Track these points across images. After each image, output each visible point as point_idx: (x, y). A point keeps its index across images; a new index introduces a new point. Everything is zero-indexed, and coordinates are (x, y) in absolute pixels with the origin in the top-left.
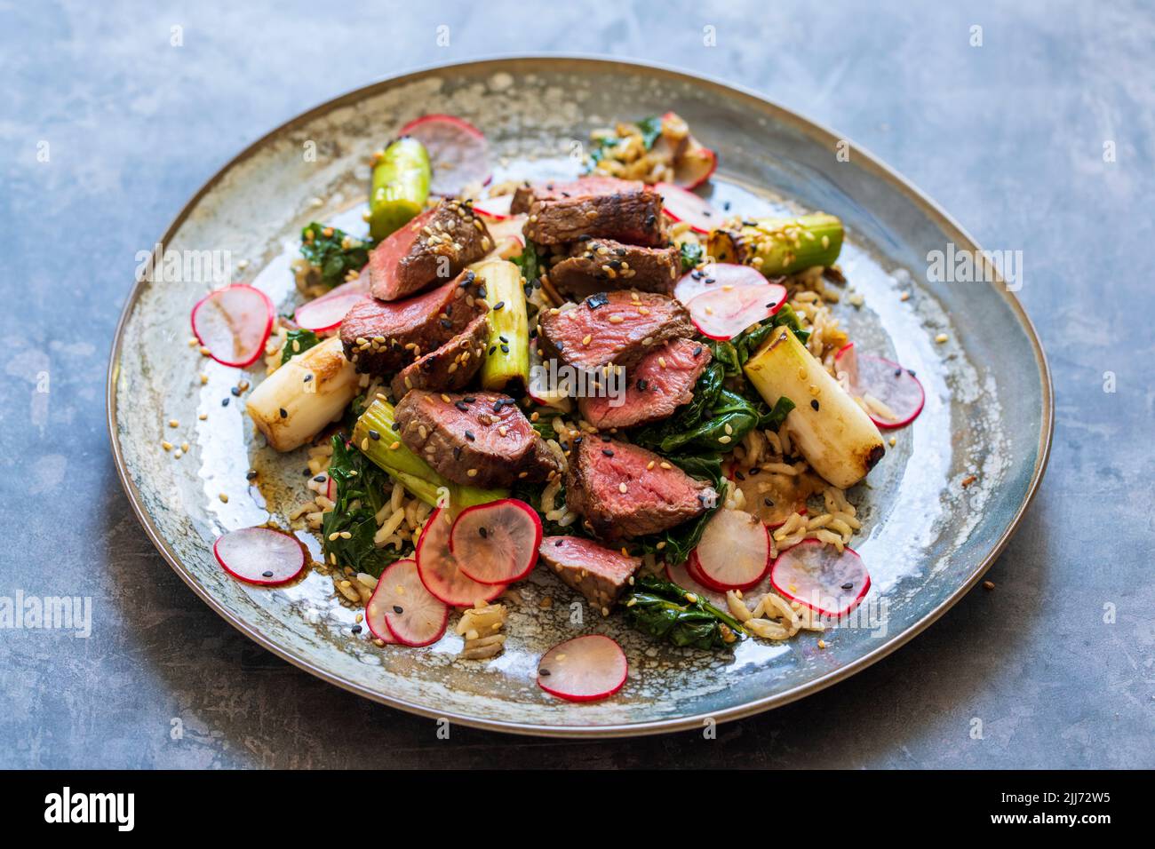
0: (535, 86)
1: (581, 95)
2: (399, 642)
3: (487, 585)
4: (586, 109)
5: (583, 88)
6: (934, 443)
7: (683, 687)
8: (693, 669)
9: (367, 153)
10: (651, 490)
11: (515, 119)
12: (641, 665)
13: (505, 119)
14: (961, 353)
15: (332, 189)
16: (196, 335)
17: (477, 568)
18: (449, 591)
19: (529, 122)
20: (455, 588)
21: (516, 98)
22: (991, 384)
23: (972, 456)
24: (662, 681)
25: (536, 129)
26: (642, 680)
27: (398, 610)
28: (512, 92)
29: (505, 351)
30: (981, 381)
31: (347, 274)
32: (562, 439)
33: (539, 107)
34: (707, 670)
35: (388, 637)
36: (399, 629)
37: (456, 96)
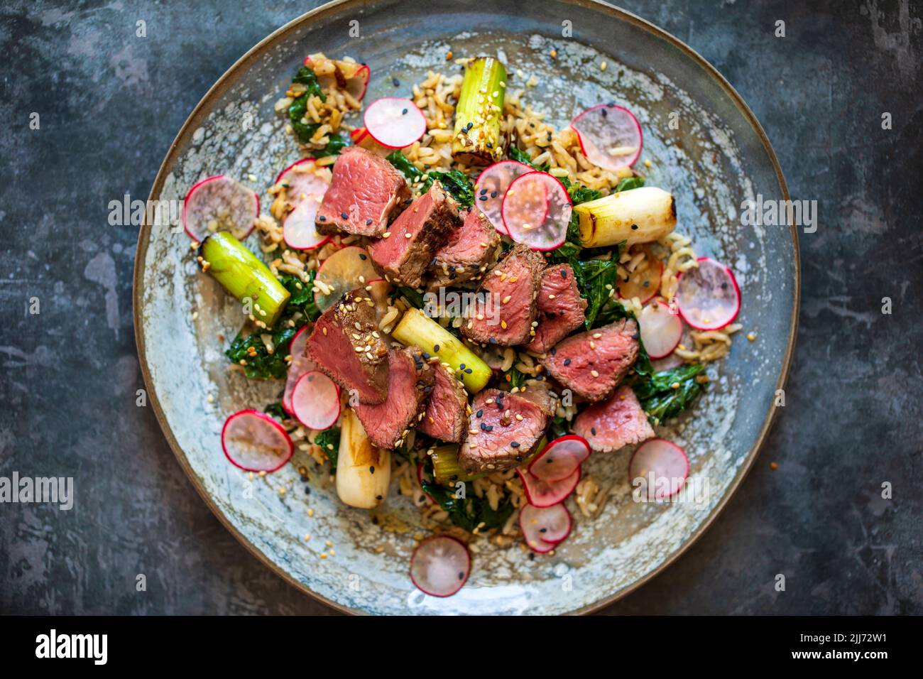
0: (217, 116)
1: (245, 94)
2: (556, 544)
3: (570, 477)
4: (254, 98)
5: (242, 89)
6: (668, 142)
7: (713, 429)
8: (704, 411)
9: (180, 255)
10: (610, 360)
11: (226, 144)
12: (678, 434)
13: (221, 150)
14: (623, 68)
15: (191, 297)
16: (247, 470)
17: (558, 473)
18: (554, 495)
19: (234, 138)
20: (556, 491)
21: (214, 134)
22: (663, 79)
23: (699, 136)
24: (698, 434)
25: (242, 137)
26: (689, 443)
27: (544, 531)
28: (209, 133)
29: (469, 371)
30: (654, 80)
31: (286, 362)
32: (534, 375)
33: (230, 124)
34: (711, 406)
35: (550, 546)
36: (550, 536)
37: (185, 170)
